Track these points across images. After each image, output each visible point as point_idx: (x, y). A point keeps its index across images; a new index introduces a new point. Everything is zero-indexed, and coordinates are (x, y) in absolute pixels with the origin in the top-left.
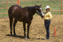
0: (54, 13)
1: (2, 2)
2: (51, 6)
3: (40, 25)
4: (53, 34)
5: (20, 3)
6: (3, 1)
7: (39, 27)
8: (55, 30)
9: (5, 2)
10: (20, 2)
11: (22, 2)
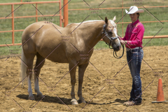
0: (157, 42)
1: (22, 15)
2: (150, 23)
3: (122, 74)
4: (155, 95)
5: (69, 16)
6: (24, 13)
7: (119, 78)
8: (161, 85)
9: (29, 15)
10: (68, 13)
11: (74, 14)
